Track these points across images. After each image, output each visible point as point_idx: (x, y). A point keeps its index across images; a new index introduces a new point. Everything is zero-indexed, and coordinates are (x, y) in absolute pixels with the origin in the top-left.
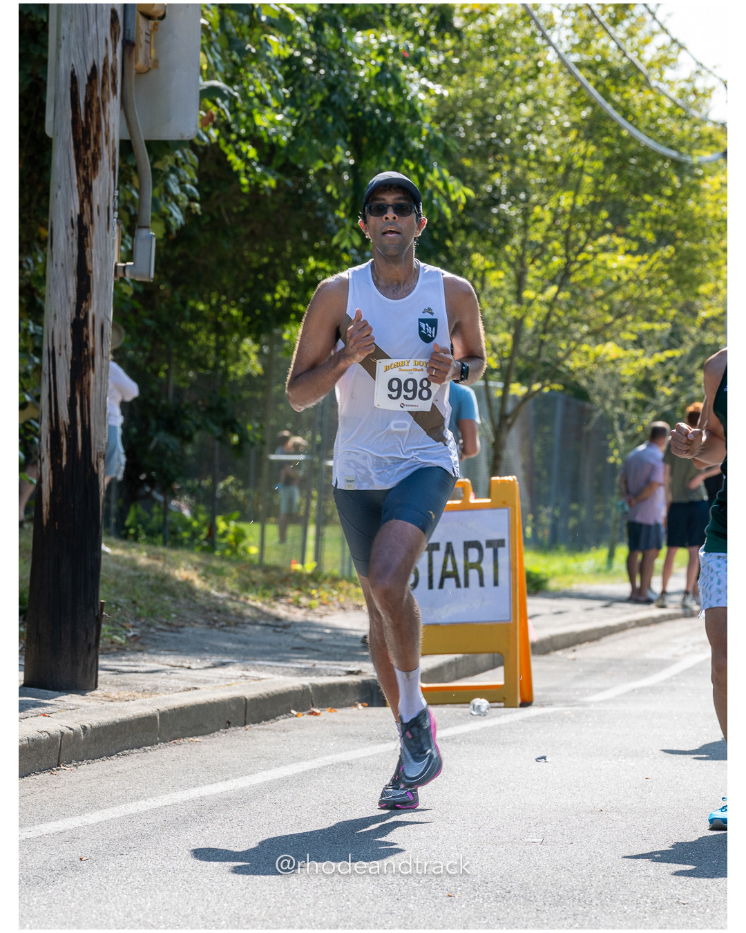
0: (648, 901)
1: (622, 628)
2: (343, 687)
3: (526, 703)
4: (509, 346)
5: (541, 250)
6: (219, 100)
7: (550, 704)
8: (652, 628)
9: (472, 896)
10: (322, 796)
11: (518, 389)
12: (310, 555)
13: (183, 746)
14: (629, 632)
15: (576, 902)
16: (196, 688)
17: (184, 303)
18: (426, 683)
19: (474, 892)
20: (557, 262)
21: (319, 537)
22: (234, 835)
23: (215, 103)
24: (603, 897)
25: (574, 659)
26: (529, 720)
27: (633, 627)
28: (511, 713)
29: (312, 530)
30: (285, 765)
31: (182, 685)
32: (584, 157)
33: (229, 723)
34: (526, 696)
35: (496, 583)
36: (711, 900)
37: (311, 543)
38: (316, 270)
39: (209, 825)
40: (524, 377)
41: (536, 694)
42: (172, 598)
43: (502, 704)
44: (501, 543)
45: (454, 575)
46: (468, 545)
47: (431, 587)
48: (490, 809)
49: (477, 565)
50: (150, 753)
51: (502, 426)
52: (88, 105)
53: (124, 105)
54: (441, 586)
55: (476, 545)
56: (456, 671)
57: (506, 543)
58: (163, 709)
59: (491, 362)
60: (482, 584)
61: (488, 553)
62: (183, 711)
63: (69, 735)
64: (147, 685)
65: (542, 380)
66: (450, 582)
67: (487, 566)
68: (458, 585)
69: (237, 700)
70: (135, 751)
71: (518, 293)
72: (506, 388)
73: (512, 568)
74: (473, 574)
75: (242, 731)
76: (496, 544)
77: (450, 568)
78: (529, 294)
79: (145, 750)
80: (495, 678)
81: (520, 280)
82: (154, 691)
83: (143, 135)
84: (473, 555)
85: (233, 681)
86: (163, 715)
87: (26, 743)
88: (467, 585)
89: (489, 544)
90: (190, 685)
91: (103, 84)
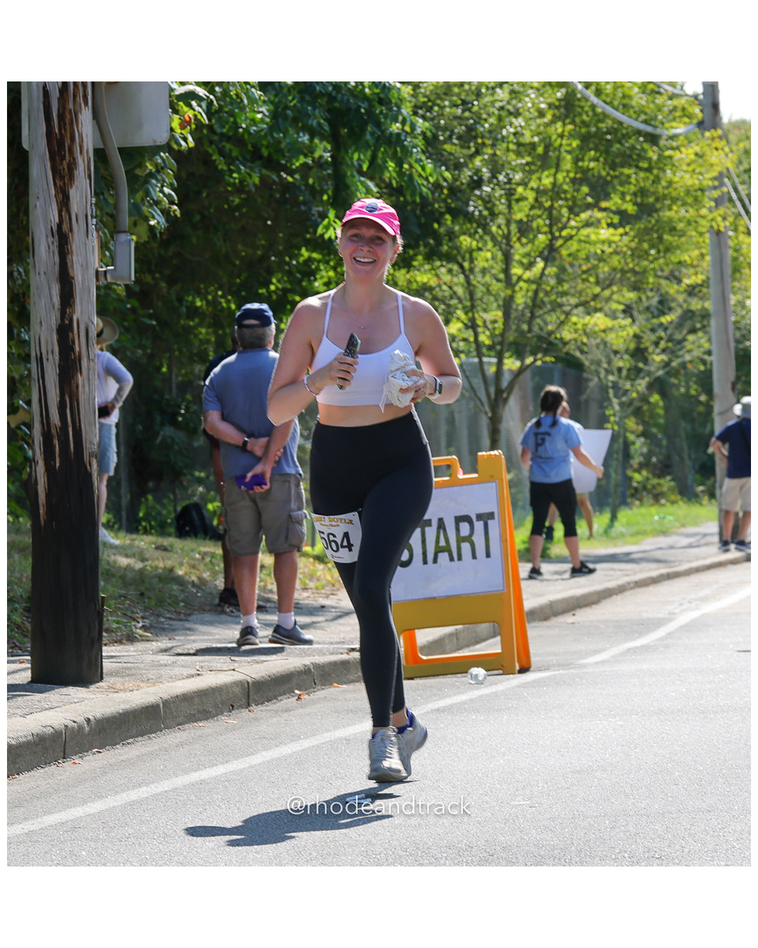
0: (626, 855)
1: (621, 590)
3: (524, 670)
4: (500, 325)
5: (525, 229)
6: (194, 103)
7: (547, 669)
8: (651, 588)
10: (318, 772)
11: (511, 364)
13: (187, 731)
14: (628, 593)
15: (556, 860)
16: (199, 675)
17: (180, 300)
18: (427, 655)
19: (458, 857)
20: (542, 238)
22: (231, 815)
23: (191, 107)
24: (583, 855)
25: (573, 623)
26: (524, 686)
27: (631, 589)
28: (508, 680)
30: (285, 744)
31: (185, 672)
32: (561, 136)
33: (233, 706)
34: (524, 663)
35: (488, 555)
36: (686, 850)
38: (310, 260)
39: (207, 807)
40: (517, 351)
41: (534, 660)
42: (180, 588)
43: (501, 672)
44: (491, 516)
45: (447, 549)
46: (459, 519)
47: (425, 562)
48: (480, 775)
49: (469, 539)
50: (155, 740)
51: (498, 400)
52: (61, 117)
53: (96, 115)
54: (435, 561)
55: (467, 519)
56: (457, 641)
57: (496, 516)
58: (165, 696)
59: (484, 338)
60: (474, 557)
61: (479, 526)
62: (186, 698)
63: (73, 728)
64: (152, 674)
65: (534, 353)
66: (443, 557)
67: (479, 539)
68: (452, 559)
69: (239, 684)
70: (140, 739)
71: (506, 271)
72: (500, 364)
73: (503, 540)
74: (466, 547)
75: (245, 712)
76: (486, 517)
77: (442, 543)
78: (516, 271)
79: (150, 738)
80: (493, 646)
81: (507, 258)
82: (158, 680)
83: (116, 142)
84: (465, 529)
85: (236, 665)
86: (166, 703)
87: (30, 738)
88: (460, 558)
89: (479, 517)
90: (193, 672)
91: (75, 97)
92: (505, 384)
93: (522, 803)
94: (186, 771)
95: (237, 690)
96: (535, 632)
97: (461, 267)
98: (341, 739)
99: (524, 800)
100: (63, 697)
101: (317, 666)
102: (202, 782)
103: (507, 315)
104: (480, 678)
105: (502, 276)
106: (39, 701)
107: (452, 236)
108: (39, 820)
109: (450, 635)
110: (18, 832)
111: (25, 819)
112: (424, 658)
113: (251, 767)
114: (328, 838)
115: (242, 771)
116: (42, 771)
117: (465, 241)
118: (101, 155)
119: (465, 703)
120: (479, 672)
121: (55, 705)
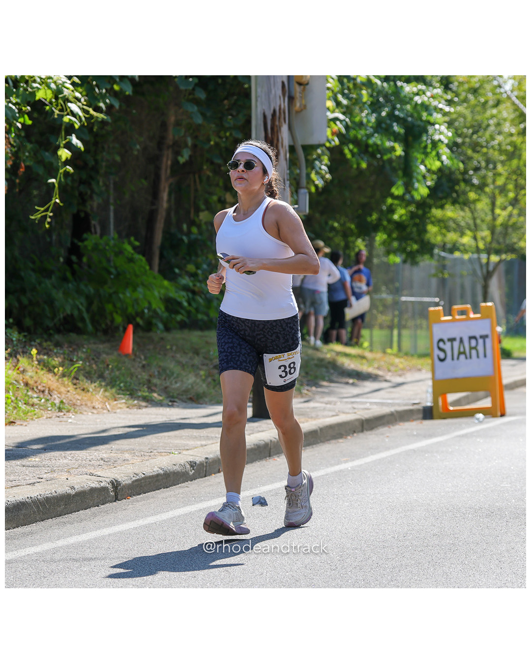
2: (411, 411)
3: (503, 415)
4: (489, 239)
5: (503, 190)
6: (338, 123)
7: (515, 415)
9: (474, 515)
11: (494, 258)
12: (395, 345)
13: (332, 444)
16: (337, 415)
17: (326, 223)
18: (453, 407)
20: (511, 195)
21: (399, 335)
23: (336, 125)
28: (495, 420)
29: (395, 332)
30: (383, 452)
31: (331, 413)
33: (354, 431)
34: (502, 412)
35: (485, 356)
37: (395, 338)
38: (391, 205)
39: (344, 484)
40: (498, 252)
41: (507, 410)
43: (491, 416)
44: (487, 336)
45: (464, 353)
46: (471, 338)
47: (453, 359)
48: (484, 470)
49: (475, 348)
50: (315, 448)
51: (488, 276)
52: (272, 129)
53: (290, 128)
54: (458, 358)
55: (474, 338)
56: (467, 400)
57: (490, 336)
58: (321, 426)
59: (481, 245)
60: (478, 357)
61: (481, 341)
62: (331, 427)
63: (274, 442)
64: (313, 415)
65: (506, 253)
66: (462, 357)
67: (480, 348)
68: (466, 358)
69: (357, 420)
70: (308, 447)
71: (493, 211)
72: (488, 258)
73: (493, 349)
74: (474, 352)
75: (361, 435)
76: (484, 337)
77: (462, 350)
78: (498, 211)
79: (313, 447)
80: (487, 403)
81: (493, 204)
82: (317, 417)
83: (300, 142)
84: (473, 342)
85: (356, 411)
86: (321, 429)
87: (253, 446)
88: (471, 357)
89: (481, 337)
90: (334, 413)
91: (279, 118)
92: (491, 268)
93: (506, 485)
94: (332, 465)
95: (357, 423)
96: (508, 396)
97: (470, 208)
98: (411, 450)
99: (507, 484)
100: (269, 426)
101: (397, 412)
102: (341, 471)
103: (493, 233)
104: (481, 419)
105: (490, 213)
106: (257, 427)
107: (465, 193)
108: (258, 489)
109: (464, 398)
110: (248, 495)
111: (251, 488)
112: (451, 408)
113: (365, 464)
114: (407, 502)
115: (361, 465)
116: (259, 463)
117: (472, 195)
118: (292, 149)
119: (473, 433)
120: (480, 416)
121: (265, 429)
